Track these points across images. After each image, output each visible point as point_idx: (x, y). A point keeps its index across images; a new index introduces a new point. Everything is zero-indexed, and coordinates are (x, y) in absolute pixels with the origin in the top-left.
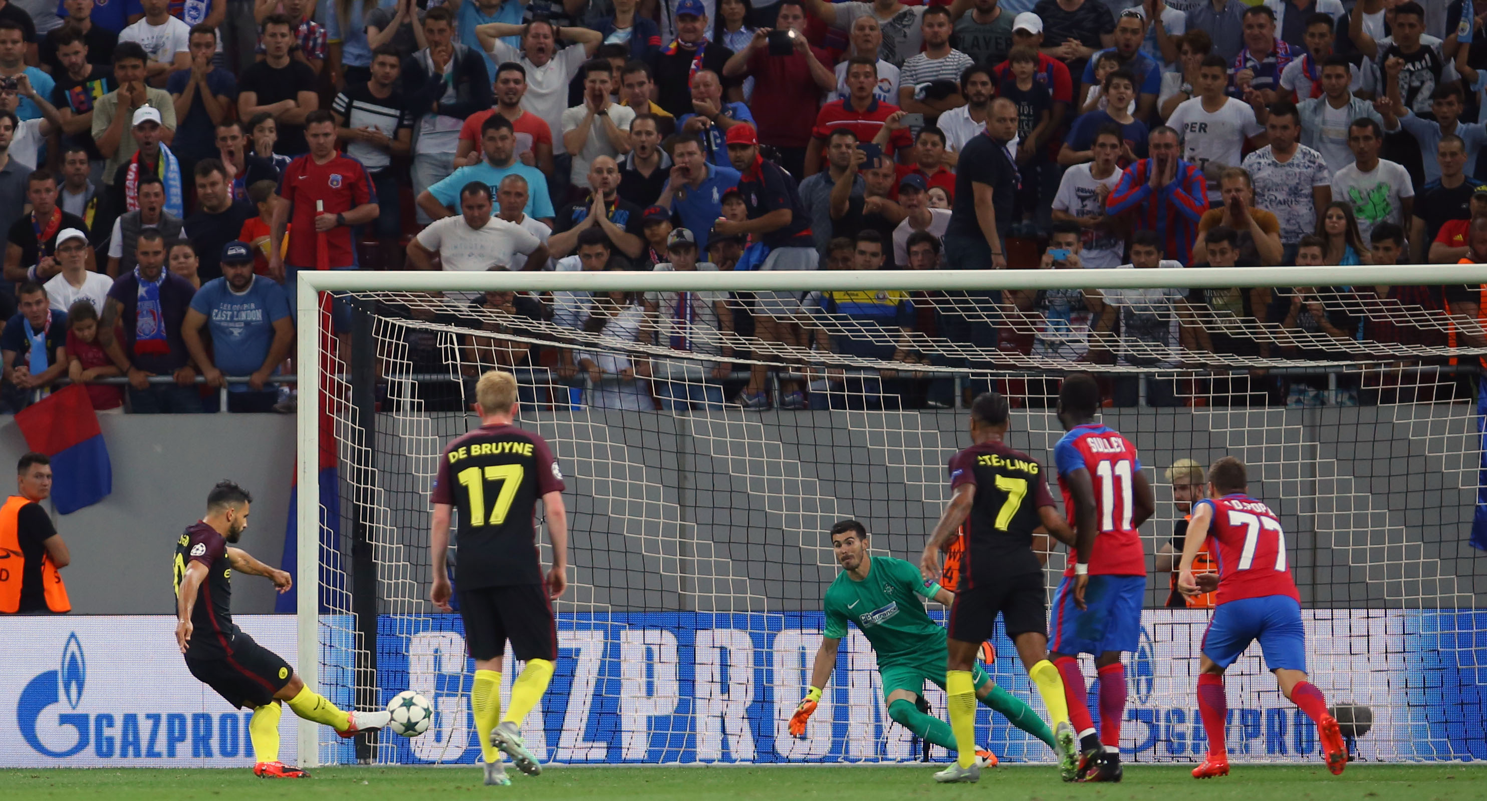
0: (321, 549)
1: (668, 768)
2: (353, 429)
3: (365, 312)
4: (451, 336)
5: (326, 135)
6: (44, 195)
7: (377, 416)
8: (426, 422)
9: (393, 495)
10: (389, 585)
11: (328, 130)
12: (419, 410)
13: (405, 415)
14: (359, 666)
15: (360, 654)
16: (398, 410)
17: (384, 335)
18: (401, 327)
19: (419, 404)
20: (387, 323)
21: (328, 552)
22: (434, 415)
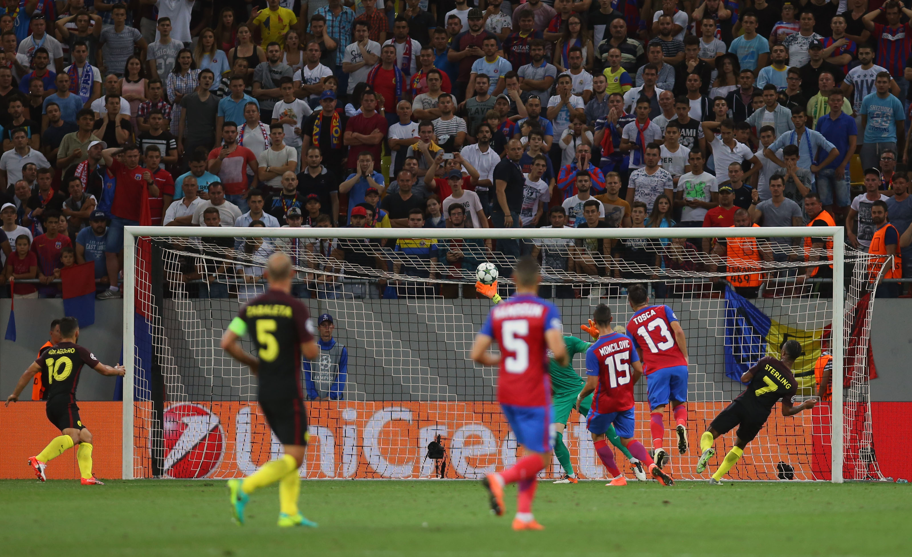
0: (135, 368)
1: (311, 481)
2: (152, 307)
3: (158, 247)
4: (202, 260)
5: (135, 156)
6: (46, 181)
7: (164, 300)
8: (189, 303)
9: (172, 340)
10: (170, 386)
11: (136, 154)
12: (186, 297)
13: (178, 299)
14: (154, 428)
15: (155, 422)
16: (175, 297)
17: (168, 259)
18: (176, 255)
19: (186, 294)
20: (169, 252)
21: (139, 370)
22: (194, 300)
